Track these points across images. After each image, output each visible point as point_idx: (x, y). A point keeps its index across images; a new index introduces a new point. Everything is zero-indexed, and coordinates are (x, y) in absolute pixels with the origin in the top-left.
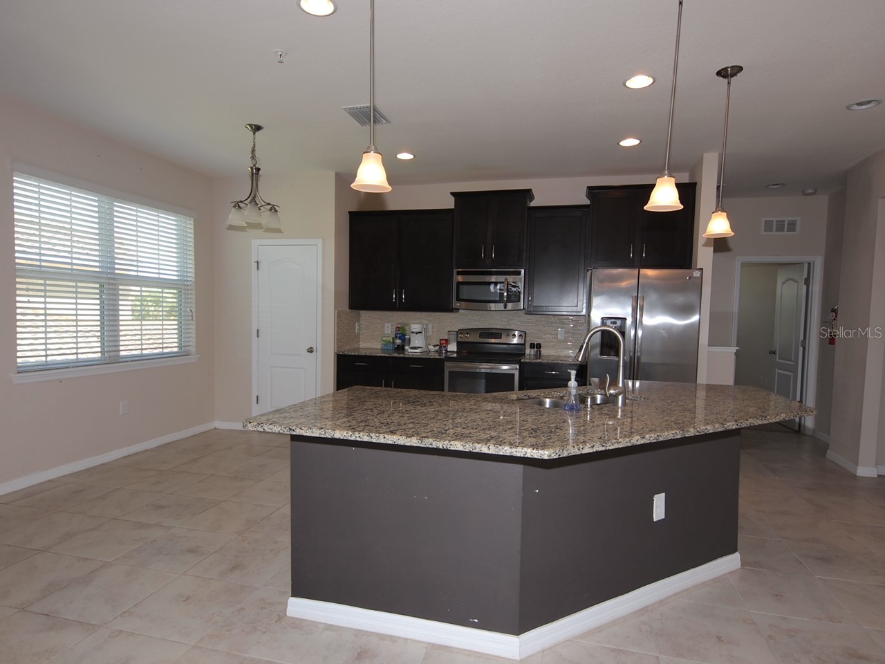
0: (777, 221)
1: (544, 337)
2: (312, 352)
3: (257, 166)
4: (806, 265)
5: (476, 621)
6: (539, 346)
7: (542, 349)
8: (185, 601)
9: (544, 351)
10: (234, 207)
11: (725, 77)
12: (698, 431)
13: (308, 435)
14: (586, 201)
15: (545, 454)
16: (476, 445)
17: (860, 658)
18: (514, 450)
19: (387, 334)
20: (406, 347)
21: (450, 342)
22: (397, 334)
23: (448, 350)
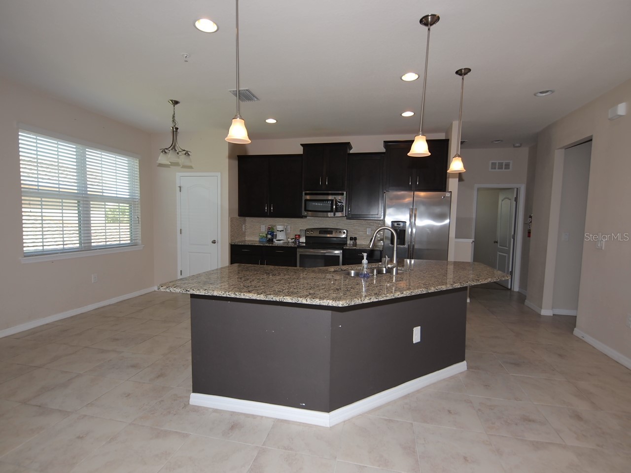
0: (499, 163)
1: (358, 233)
2: (215, 243)
3: (176, 126)
4: (516, 190)
5: (304, 404)
6: (355, 239)
7: (357, 241)
8: (126, 396)
9: (358, 242)
10: (162, 152)
11: (461, 75)
12: (436, 289)
13: (197, 294)
14: (384, 150)
15: (340, 304)
16: (299, 298)
17: (530, 421)
18: (321, 302)
19: (263, 232)
20: (274, 240)
21: (301, 237)
22: (269, 232)
23: (300, 242)
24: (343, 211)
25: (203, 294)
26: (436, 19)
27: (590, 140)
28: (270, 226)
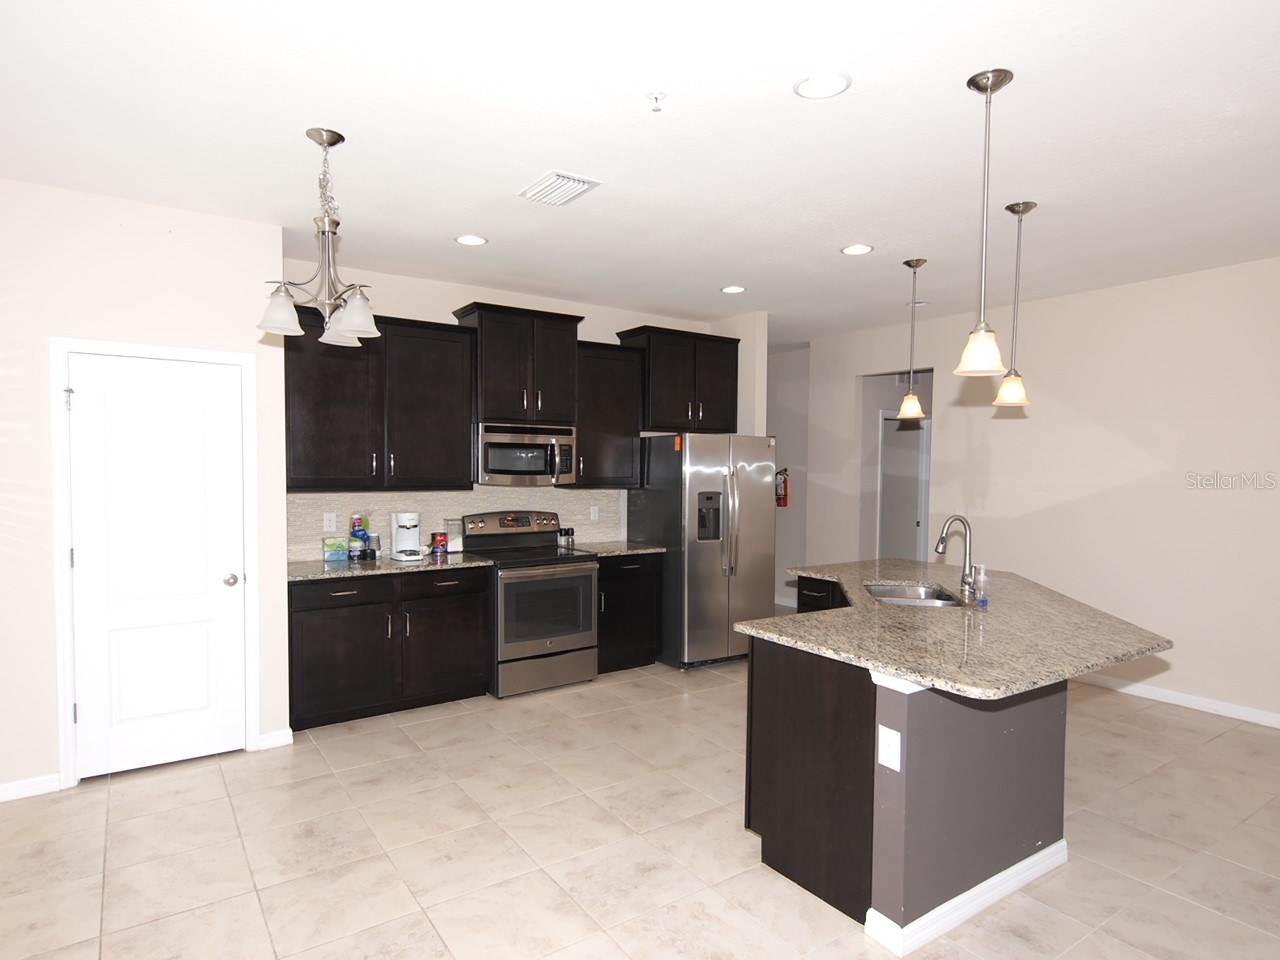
1: (577, 518)
2: (234, 582)
6: (570, 532)
7: (574, 536)
9: (577, 539)
19: (330, 533)
20: (378, 553)
21: (449, 537)
22: (358, 531)
23: (449, 550)
24: (570, 472)
25: (1053, 682)
26: (1028, 206)
27: (931, 370)
28: (354, 514)
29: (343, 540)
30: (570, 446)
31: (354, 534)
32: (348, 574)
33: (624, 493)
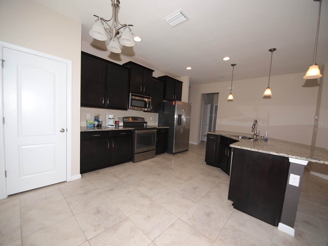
1: (147, 120)
2: (63, 131)
9: (148, 124)
19: (88, 119)
20: (102, 125)
21: (120, 122)
22: (96, 119)
23: (120, 125)
24: (150, 108)
26: (274, 50)
27: (218, 93)
28: (96, 114)
29: (92, 121)
30: (150, 102)
31: (96, 120)
32: (93, 130)
33: (158, 114)
